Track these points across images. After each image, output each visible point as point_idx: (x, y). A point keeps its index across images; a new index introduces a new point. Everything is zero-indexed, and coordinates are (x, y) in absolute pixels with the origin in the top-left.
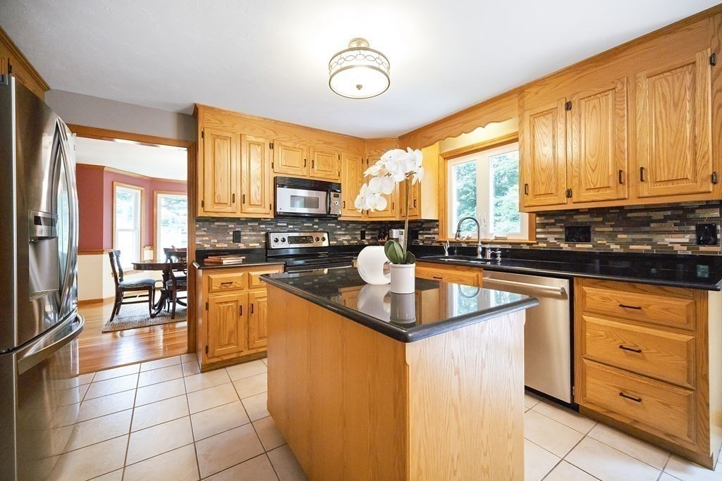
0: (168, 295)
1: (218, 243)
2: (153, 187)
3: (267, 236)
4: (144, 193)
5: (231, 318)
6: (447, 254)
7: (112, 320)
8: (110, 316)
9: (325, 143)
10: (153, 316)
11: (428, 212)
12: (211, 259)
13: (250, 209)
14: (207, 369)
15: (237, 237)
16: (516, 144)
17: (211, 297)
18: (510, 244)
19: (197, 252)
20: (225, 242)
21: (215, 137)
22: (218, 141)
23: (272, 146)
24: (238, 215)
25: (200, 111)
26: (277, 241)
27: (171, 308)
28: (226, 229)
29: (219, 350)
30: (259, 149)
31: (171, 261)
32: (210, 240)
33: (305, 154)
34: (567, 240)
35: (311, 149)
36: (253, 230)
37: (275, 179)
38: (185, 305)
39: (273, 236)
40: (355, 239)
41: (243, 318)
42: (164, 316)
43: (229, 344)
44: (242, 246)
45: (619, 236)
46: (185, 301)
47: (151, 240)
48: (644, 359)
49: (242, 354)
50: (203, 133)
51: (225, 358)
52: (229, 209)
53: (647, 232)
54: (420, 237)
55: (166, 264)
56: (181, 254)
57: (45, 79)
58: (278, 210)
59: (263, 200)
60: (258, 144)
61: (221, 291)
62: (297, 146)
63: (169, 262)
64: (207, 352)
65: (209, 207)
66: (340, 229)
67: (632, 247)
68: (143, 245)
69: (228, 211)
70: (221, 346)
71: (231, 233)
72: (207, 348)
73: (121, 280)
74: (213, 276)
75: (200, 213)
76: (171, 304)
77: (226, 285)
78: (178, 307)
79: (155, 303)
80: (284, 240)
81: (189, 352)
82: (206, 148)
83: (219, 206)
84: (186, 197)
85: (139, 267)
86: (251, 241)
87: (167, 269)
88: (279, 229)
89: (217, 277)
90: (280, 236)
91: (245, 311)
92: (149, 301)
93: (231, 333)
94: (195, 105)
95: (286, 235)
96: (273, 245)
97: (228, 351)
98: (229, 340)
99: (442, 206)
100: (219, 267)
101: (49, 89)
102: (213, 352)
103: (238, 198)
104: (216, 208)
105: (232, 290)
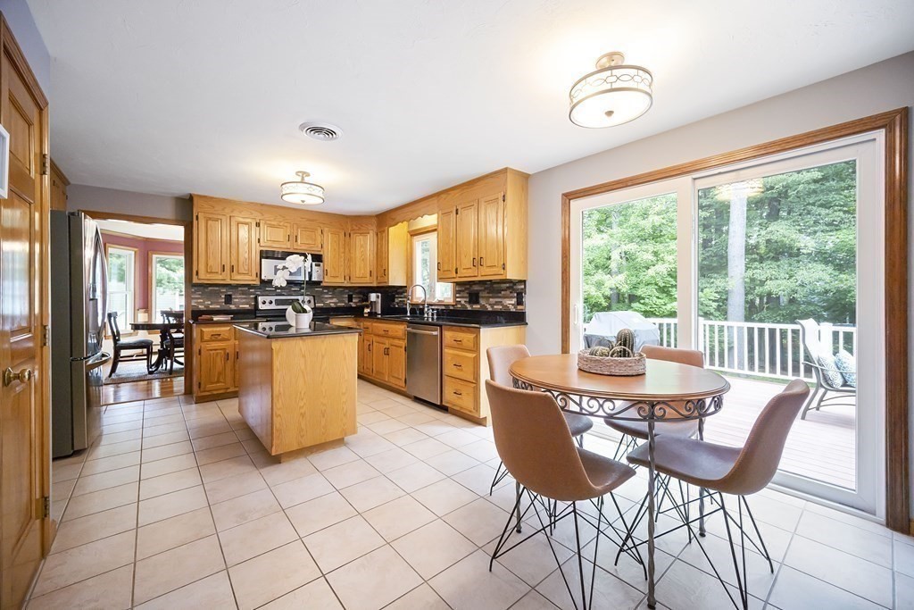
0: (166, 354)
1: (211, 304)
2: (147, 249)
3: (256, 299)
4: (138, 253)
5: (219, 362)
6: (409, 314)
7: (110, 376)
8: (109, 373)
9: (308, 220)
10: (150, 373)
11: (396, 279)
12: (204, 317)
13: (239, 277)
14: (200, 400)
15: (229, 299)
16: (436, 233)
17: (203, 345)
18: (444, 305)
19: (193, 311)
20: (218, 303)
21: (208, 220)
22: (210, 222)
23: (258, 225)
24: (229, 282)
25: (195, 200)
26: (264, 303)
27: (169, 367)
28: (218, 294)
29: (209, 386)
30: (246, 227)
31: (169, 321)
32: (204, 302)
33: (288, 230)
34: (470, 302)
35: (295, 226)
36: (243, 294)
37: (261, 252)
38: (182, 364)
39: (260, 299)
40: (343, 302)
41: (230, 363)
42: (160, 372)
43: (218, 382)
44: (233, 307)
45: (491, 300)
46: (182, 360)
47: (146, 303)
48: (462, 370)
49: (229, 391)
50: (197, 217)
51: (215, 392)
52: (220, 277)
53: (500, 297)
54: (396, 300)
55: (164, 325)
56: (178, 316)
57: (67, 176)
58: (263, 278)
59: (250, 270)
60: (246, 224)
61: (211, 340)
62: (281, 224)
63: (167, 322)
64: (200, 387)
65: (202, 275)
66: (327, 293)
67: (495, 307)
68: (137, 308)
69: (219, 278)
70: (213, 383)
71: (223, 296)
72: (200, 384)
73: (119, 340)
74: (204, 329)
75: (195, 280)
76: (169, 362)
77: (216, 337)
78: (176, 366)
79: (153, 363)
80: (271, 302)
81: (185, 394)
82: (200, 228)
83: (211, 275)
84: (183, 258)
85: (136, 327)
86: (241, 303)
87: (165, 330)
88: (267, 293)
89: (208, 330)
90: (268, 299)
91: (232, 357)
92: (147, 359)
93: (220, 374)
94: (191, 195)
95: (273, 298)
96: (261, 307)
97: (218, 387)
98: (218, 378)
99: (410, 275)
100: (211, 323)
101: (69, 183)
102: (205, 387)
103: (228, 268)
104: (209, 276)
105: (220, 340)
